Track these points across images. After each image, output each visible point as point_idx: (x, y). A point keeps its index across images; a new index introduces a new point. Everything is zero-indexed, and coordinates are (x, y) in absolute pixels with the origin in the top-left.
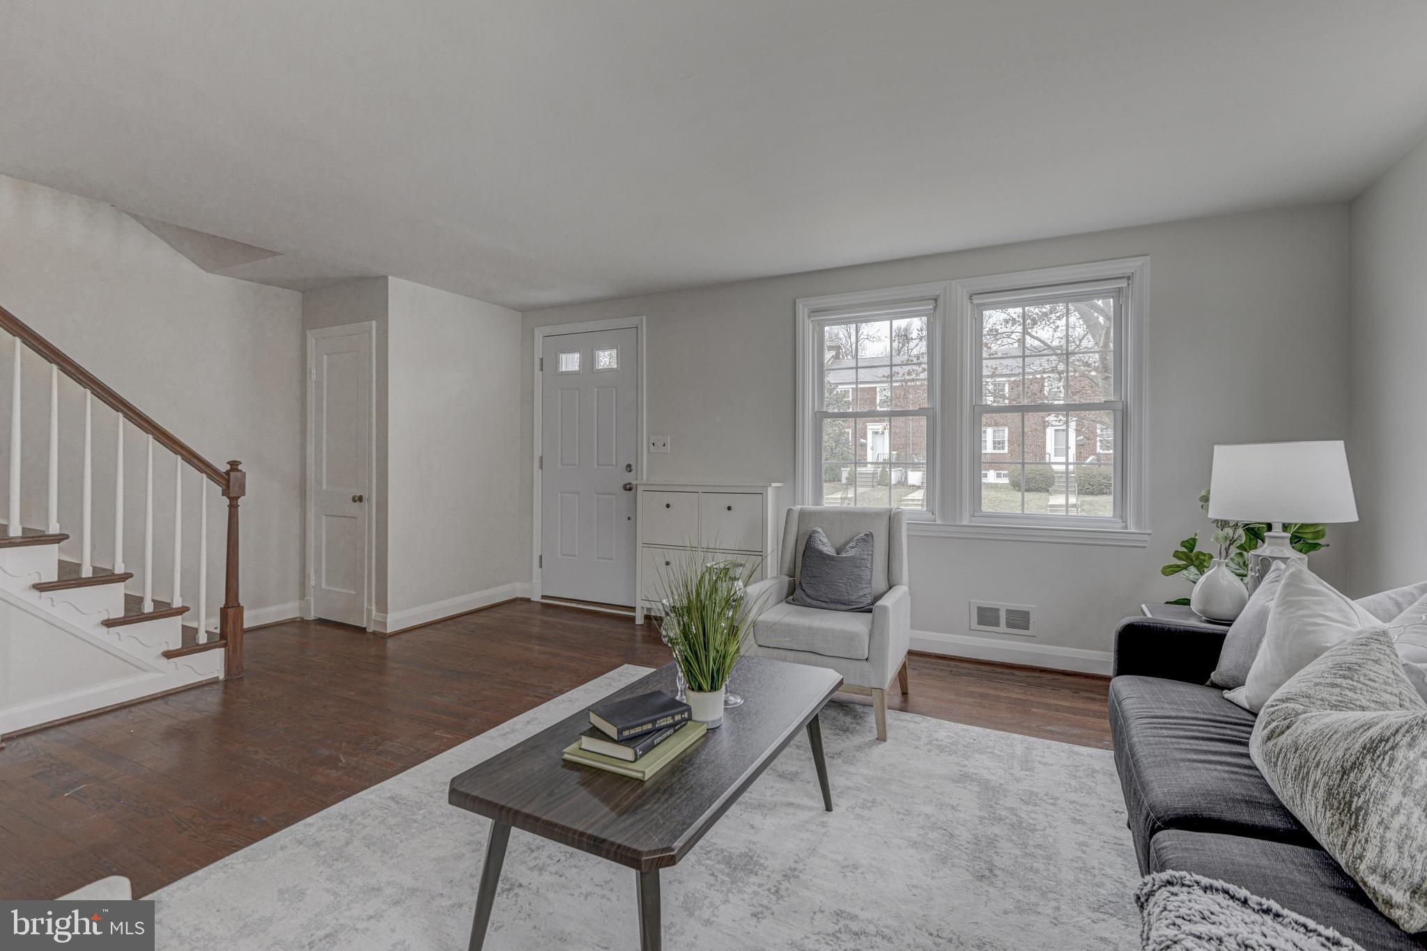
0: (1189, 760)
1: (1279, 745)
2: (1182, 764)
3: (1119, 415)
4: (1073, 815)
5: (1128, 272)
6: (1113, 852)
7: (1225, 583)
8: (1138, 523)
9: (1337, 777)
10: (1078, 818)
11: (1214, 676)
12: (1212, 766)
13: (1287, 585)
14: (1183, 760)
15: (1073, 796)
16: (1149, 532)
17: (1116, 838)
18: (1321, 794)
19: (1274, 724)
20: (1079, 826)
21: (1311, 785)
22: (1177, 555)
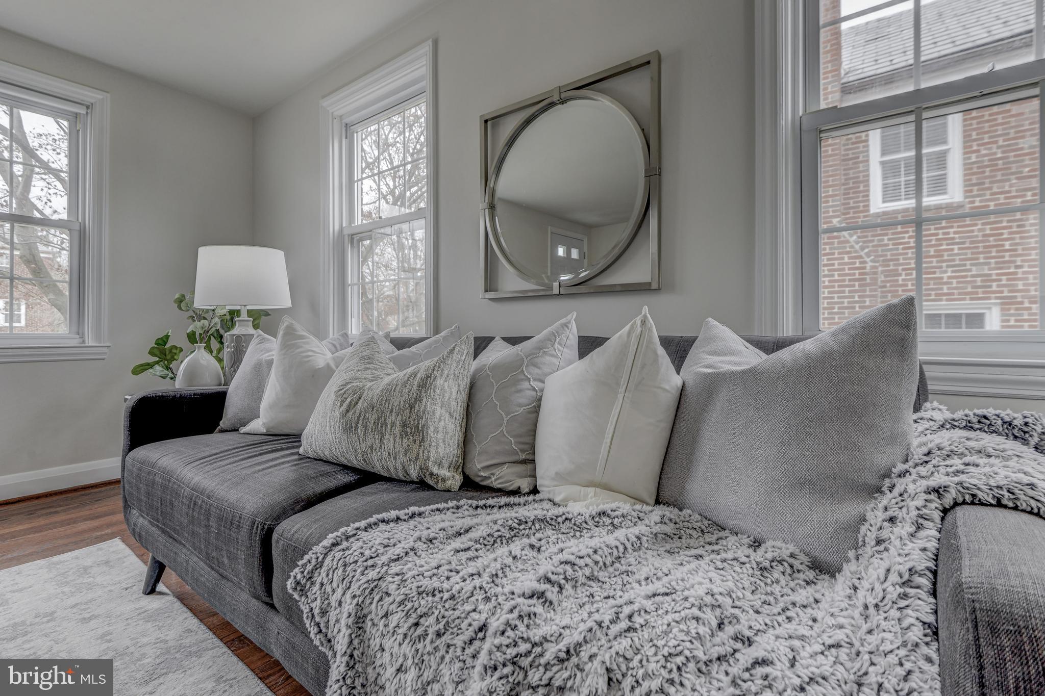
0: (259, 471)
1: (358, 412)
2: (256, 475)
3: (76, 235)
4: (81, 617)
5: (88, 100)
6: (141, 622)
7: (203, 362)
8: (98, 336)
9: (407, 412)
10: (87, 616)
11: (223, 424)
12: (278, 468)
13: (285, 334)
14: (255, 472)
15: (72, 601)
16: (108, 344)
17: (137, 609)
18: (397, 430)
19: (349, 399)
20: (92, 622)
21: (389, 427)
22: (151, 353)
